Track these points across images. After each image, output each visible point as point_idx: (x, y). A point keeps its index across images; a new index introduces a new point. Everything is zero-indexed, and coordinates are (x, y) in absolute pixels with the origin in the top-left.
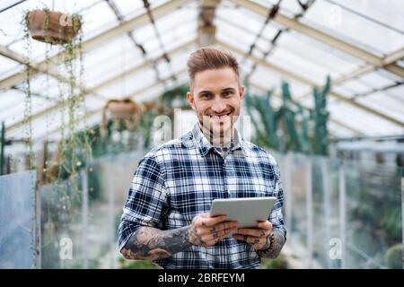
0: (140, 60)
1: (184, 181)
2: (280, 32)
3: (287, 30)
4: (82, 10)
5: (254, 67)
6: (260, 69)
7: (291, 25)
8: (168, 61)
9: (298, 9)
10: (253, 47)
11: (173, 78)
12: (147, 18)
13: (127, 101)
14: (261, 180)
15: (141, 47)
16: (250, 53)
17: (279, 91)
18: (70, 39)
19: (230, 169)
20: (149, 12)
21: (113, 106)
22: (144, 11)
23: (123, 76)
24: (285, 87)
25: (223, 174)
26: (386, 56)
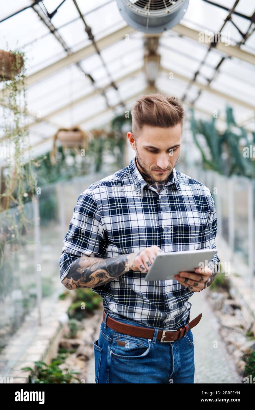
0: (89, 88)
1: (119, 218)
2: (223, 59)
3: (230, 57)
4: (23, 47)
5: (200, 93)
6: (205, 94)
7: (233, 52)
8: (116, 88)
9: (239, 38)
10: (197, 74)
11: (122, 104)
12: (92, 49)
13: (76, 130)
14: (196, 213)
15: (90, 76)
16: (194, 80)
17: (223, 115)
18: (13, 76)
19: (165, 204)
20: (94, 44)
21: (62, 135)
22: (89, 42)
23: (72, 105)
24: (230, 112)
25: (158, 210)
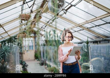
26: (79, 24)
